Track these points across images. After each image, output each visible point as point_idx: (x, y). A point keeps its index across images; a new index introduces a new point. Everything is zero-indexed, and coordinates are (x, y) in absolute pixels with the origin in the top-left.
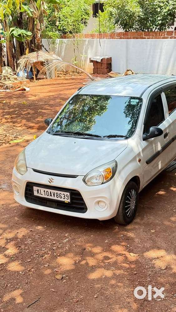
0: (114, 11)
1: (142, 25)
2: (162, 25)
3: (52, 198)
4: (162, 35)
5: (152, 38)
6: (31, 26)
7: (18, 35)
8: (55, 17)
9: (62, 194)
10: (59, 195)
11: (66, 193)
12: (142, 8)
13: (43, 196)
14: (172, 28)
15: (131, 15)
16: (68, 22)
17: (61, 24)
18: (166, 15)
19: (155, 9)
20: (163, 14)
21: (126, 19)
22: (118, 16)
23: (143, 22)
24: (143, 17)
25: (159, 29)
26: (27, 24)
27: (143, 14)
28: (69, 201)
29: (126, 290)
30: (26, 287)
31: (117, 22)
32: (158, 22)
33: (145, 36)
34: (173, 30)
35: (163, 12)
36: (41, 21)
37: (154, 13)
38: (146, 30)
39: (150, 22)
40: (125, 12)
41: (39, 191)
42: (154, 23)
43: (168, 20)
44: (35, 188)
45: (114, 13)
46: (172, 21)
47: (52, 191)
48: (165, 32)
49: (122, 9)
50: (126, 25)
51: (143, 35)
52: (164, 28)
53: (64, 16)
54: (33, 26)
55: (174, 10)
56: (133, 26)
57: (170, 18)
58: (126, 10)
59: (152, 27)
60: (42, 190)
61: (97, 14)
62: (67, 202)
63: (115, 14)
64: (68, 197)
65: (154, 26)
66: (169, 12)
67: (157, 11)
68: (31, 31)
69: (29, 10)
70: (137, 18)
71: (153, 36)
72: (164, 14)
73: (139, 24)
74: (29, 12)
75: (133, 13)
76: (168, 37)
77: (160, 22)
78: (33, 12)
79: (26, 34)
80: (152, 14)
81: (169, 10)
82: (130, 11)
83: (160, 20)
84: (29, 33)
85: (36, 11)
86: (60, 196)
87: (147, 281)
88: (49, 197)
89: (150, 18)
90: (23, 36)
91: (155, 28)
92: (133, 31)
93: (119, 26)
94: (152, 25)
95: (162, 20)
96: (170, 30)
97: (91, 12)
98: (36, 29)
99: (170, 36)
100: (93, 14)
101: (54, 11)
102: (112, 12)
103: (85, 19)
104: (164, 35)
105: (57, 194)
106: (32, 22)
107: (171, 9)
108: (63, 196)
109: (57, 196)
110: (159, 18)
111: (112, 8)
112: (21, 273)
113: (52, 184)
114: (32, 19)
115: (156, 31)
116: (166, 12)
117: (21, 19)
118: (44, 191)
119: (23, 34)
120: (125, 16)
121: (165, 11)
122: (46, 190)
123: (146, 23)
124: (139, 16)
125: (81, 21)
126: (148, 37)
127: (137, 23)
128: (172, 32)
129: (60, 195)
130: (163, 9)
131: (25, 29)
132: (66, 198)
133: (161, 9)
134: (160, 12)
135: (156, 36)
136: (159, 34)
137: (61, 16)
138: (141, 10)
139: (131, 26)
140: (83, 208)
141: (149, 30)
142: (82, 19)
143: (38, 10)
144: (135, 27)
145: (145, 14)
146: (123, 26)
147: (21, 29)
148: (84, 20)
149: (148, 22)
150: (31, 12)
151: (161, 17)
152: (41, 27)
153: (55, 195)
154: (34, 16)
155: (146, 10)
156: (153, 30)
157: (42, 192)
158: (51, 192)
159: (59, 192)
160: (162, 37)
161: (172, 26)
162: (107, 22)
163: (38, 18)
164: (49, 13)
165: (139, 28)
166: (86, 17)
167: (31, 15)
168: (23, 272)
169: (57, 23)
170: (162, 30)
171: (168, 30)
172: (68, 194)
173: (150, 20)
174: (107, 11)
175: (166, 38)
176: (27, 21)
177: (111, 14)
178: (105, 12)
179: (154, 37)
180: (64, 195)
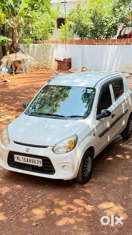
0: (73, 24)
1: (93, 35)
2: (108, 35)
3: (29, 163)
4: (108, 42)
5: (101, 44)
6: (11, 34)
7: (1, 41)
8: (29, 28)
11: (39, 160)
12: (94, 22)
13: (22, 162)
14: (115, 37)
15: (85, 27)
16: (39, 32)
17: (34, 33)
18: (111, 27)
19: (103, 23)
20: (108, 27)
21: (81, 30)
22: (75, 28)
23: (94, 33)
24: (94, 29)
25: (105, 37)
26: (8, 32)
27: (94, 27)
28: (41, 165)
29: (85, 234)
30: (9, 232)
31: (75, 32)
32: (105, 33)
33: (95, 43)
34: (116, 38)
35: (109, 25)
36: (19, 31)
37: (102, 26)
38: (97, 39)
39: (99, 33)
40: (81, 25)
41: (19, 158)
42: (102, 33)
43: (112, 32)
44: (16, 156)
45: (72, 26)
46: (115, 32)
47: (29, 158)
48: (110, 40)
49: (78, 23)
50: (81, 35)
51: (94, 42)
52: (109, 37)
53: (36, 27)
54: (13, 34)
55: (116, 24)
56: (87, 35)
57: (114, 30)
58: (82, 23)
59: (100, 36)
60: (21, 157)
61: (60, 26)
62: (40, 166)
63: (74, 26)
64: (41, 162)
65: (102, 35)
66: (113, 26)
67: (104, 24)
68: (11, 38)
69: (10, 22)
70: (90, 29)
71: (101, 42)
72: (110, 27)
73: (91, 34)
74: (10, 24)
75: (87, 26)
76: (113, 44)
77: (107, 33)
78: (13, 24)
79: (7, 40)
80: (100, 27)
81: (113, 24)
82: (85, 24)
83: (106, 31)
84: (10, 40)
85: (15, 23)
86: (34, 162)
87: (101, 226)
88: (26, 163)
89: (99, 30)
90: (5, 41)
91: (103, 37)
92: (86, 39)
93: (77, 35)
94: (100, 35)
95: (108, 31)
96: (114, 38)
97: (56, 25)
98: (15, 36)
99: (114, 43)
100: (57, 26)
101: (28, 23)
102: (71, 25)
103: (52, 30)
104: (110, 42)
105: (32, 160)
106: (12, 31)
107: (115, 24)
109: (33, 162)
110: (106, 30)
111: (72, 22)
112: (5, 221)
113: (29, 153)
114: (12, 29)
115: (104, 39)
116: (111, 26)
117: (4, 29)
118: (23, 158)
119: (5, 40)
120: (81, 28)
121: (110, 24)
122: (24, 157)
123: (96, 34)
124: (91, 28)
125: (49, 31)
126: (98, 43)
127: (89, 33)
128: (115, 40)
129: (35, 161)
130: (108, 23)
131: (7, 36)
132: (39, 163)
133: (107, 23)
134: (106, 25)
135: (104, 43)
136: (106, 41)
137: (34, 27)
138: (93, 24)
139: (85, 35)
140: (52, 171)
141: (99, 38)
142: (49, 30)
143: (16, 23)
144: (88, 36)
145: (96, 27)
146: (80, 36)
147: (4, 37)
148: (50, 30)
149: (98, 33)
150: (11, 24)
151: (107, 29)
152: (18, 35)
153: (31, 161)
154: (14, 27)
155: (96, 24)
156: (102, 39)
157: (21, 159)
158: (27, 159)
159: (34, 159)
160: (108, 43)
161: (115, 36)
162: (67, 32)
163: (17, 28)
164: (25, 25)
165: (91, 37)
166: (52, 28)
167: (11, 26)
168: (7, 221)
169: (31, 32)
170: (108, 39)
171: (112, 38)
172: (41, 160)
173: (99, 31)
174: (67, 24)
175: (111, 44)
176: (8, 30)
177: (71, 26)
178: (66, 25)
179: (102, 44)
180: (37, 161)
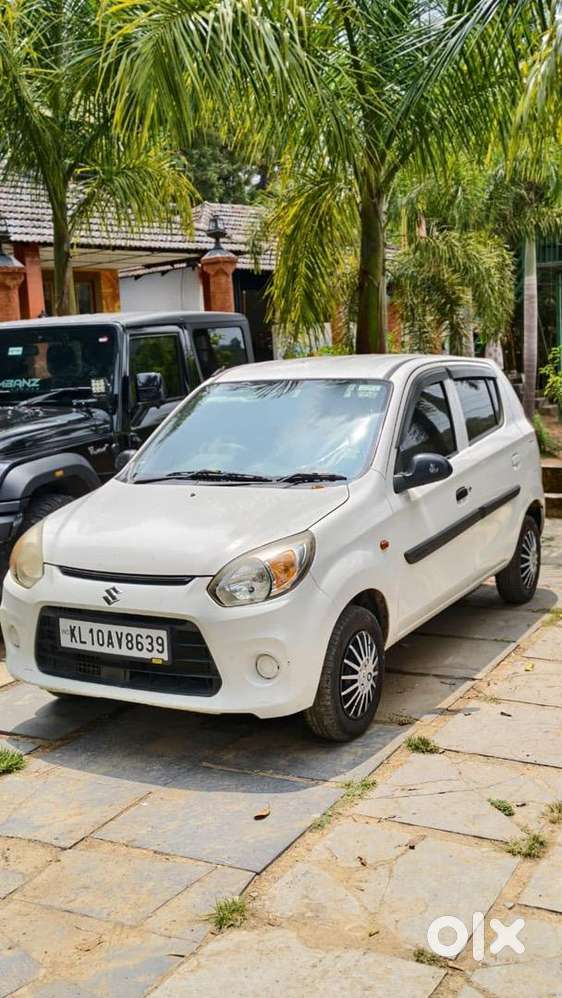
9: (144, 637)
10: (134, 642)
11: (155, 633)
13: (88, 647)
28: (165, 656)
41: (76, 632)
44: (65, 624)
47: (115, 629)
60: (85, 626)
62: (160, 662)
64: (162, 645)
86: (138, 643)
88: (106, 650)
105: (129, 638)
108: (146, 642)
113: (116, 607)
118: (91, 631)
122: (96, 626)
129: (139, 639)
132: (154, 648)
153: (124, 641)
157: (86, 637)
158: (110, 632)
159: (134, 631)
172: (163, 634)
180: (149, 640)
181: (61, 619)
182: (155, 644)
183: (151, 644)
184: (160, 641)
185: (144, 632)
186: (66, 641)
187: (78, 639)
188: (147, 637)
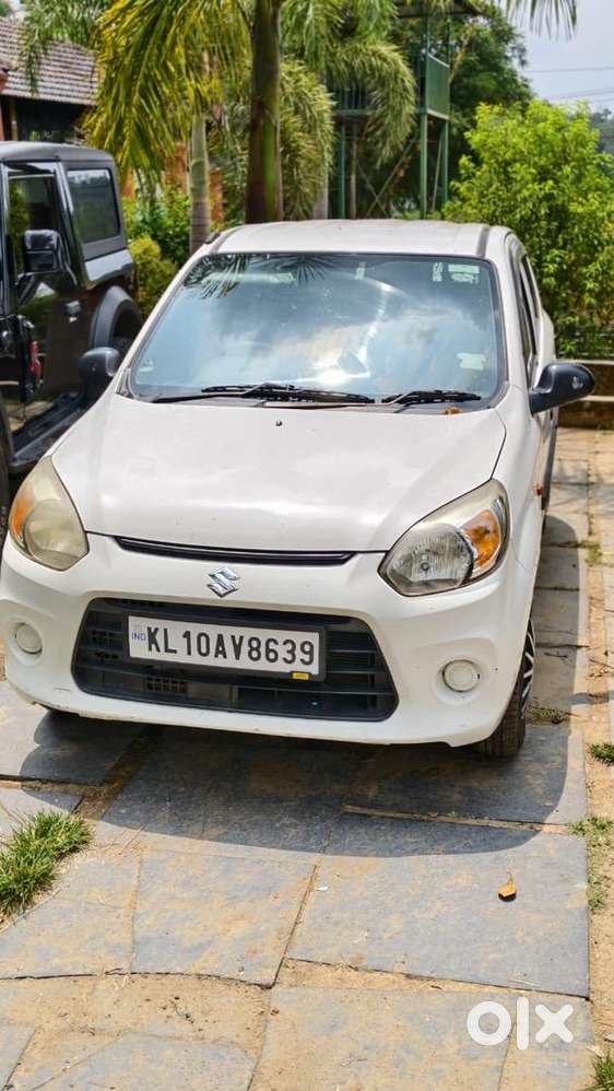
3: (229, 662)
9: (281, 643)
10: (263, 650)
11: (299, 637)
13: (181, 658)
28: (314, 669)
41: (160, 638)
44: (137, 625)
47: (228, 632)
60: (176, 629)
62: (306, 677)
64: (311, 653)
86: (268, 651)
88: (211, 661)
105: (255, 644)
108: (282, 651)
109: (255, 654)
113: (232, 600)
118: (187, 635)
122: (195, 628)
129: (272, 645)
132: (299, 658)
140: (379, 699)
153: (245, 648)
157: (177, 642)
158: (220, 639)
159: (263, 634)
172: (314, 638)
180: (289, 647)
181: (131, 618)
182: (298, 652)
183: (292, 652)
184: (307, 648)
185: (281, 635)
186: (138, 649)
187: (162, 647)
188: (285, 643)
